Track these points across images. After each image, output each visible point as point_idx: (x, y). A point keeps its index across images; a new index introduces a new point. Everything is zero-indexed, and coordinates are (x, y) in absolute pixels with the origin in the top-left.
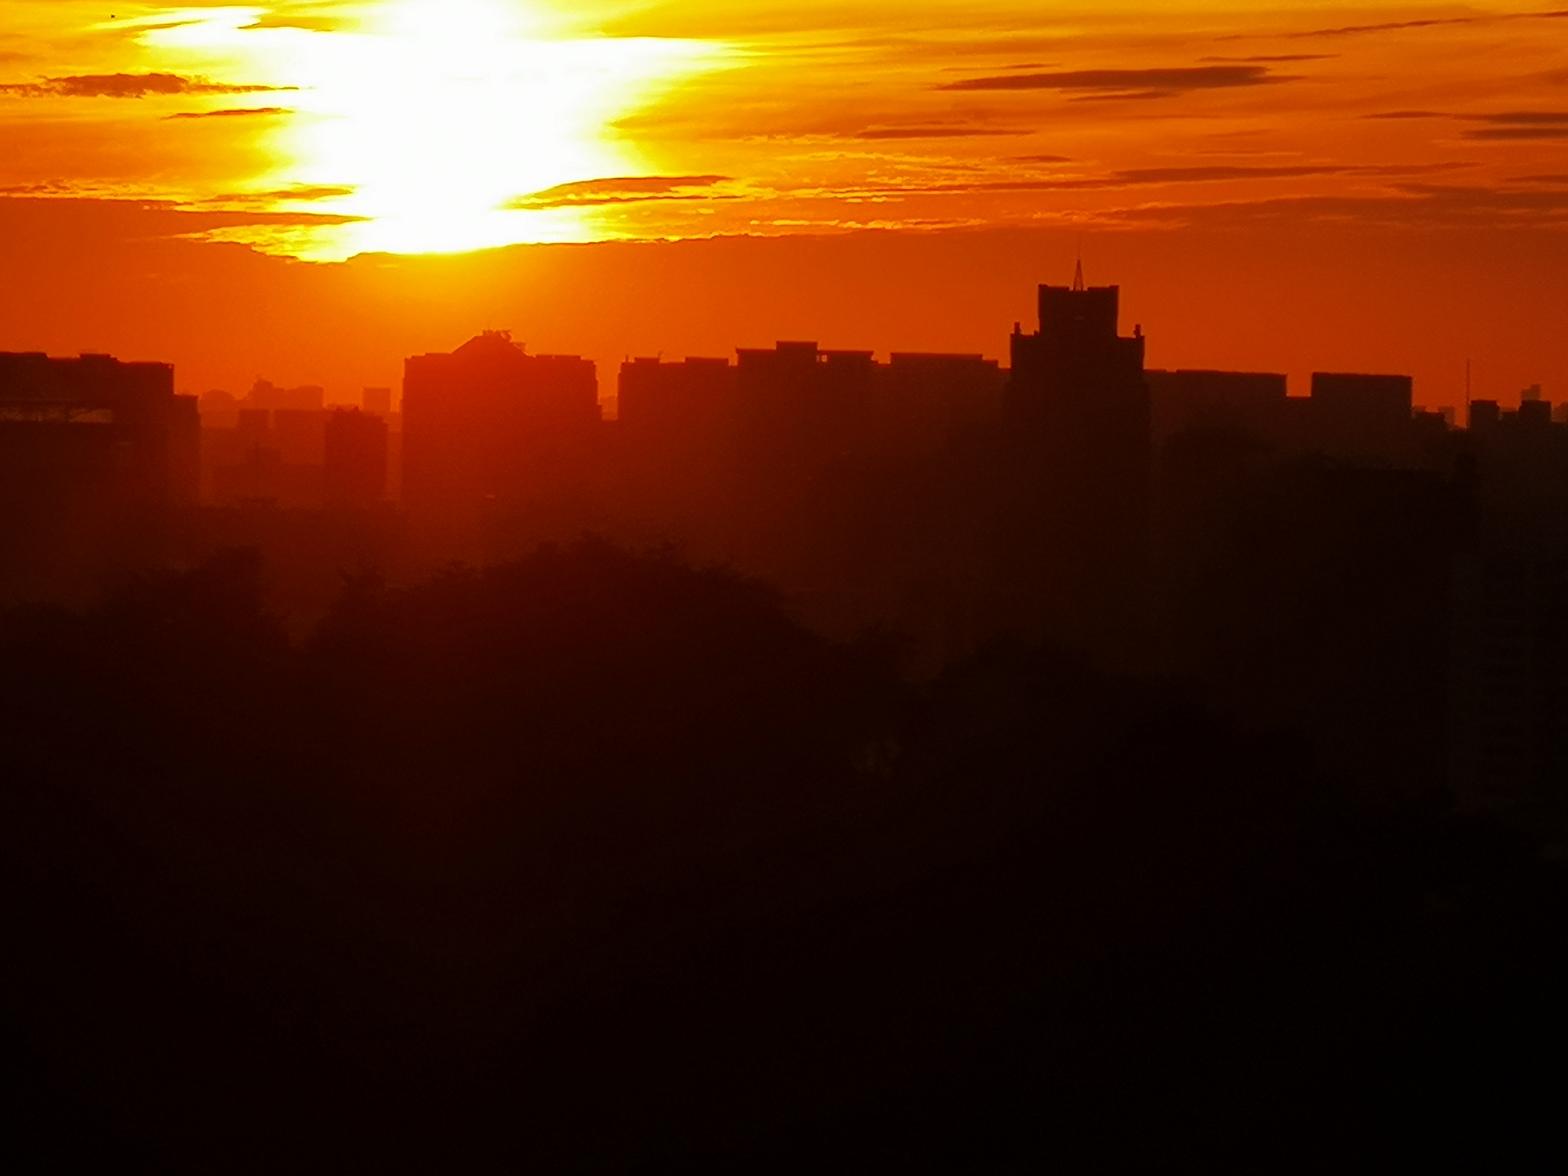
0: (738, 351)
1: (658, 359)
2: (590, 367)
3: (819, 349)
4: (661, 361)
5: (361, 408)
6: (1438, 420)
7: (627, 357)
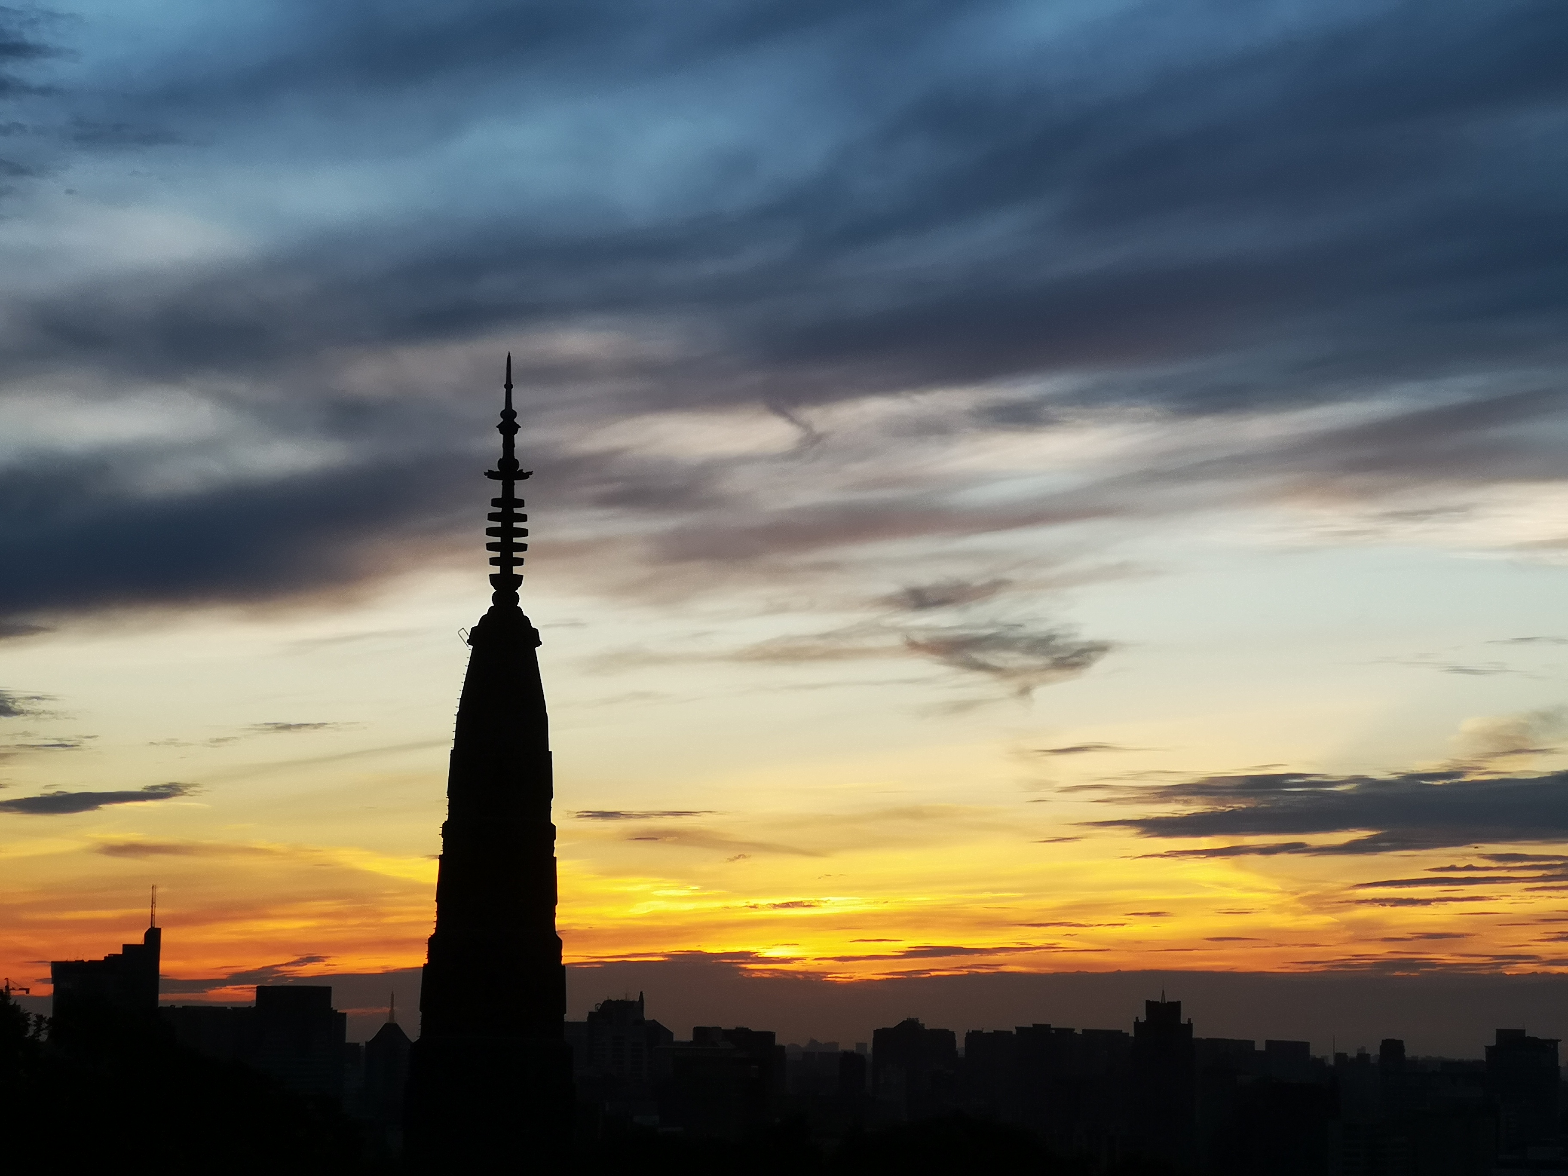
0: (1016, 1028)
1: (982, 1031)
2: (953, 1034)
3: (1051, 1027)
4: (984, 1032)
5: (855, 1052)
6: (1321, 1062)
7: (968, 1031)
